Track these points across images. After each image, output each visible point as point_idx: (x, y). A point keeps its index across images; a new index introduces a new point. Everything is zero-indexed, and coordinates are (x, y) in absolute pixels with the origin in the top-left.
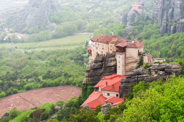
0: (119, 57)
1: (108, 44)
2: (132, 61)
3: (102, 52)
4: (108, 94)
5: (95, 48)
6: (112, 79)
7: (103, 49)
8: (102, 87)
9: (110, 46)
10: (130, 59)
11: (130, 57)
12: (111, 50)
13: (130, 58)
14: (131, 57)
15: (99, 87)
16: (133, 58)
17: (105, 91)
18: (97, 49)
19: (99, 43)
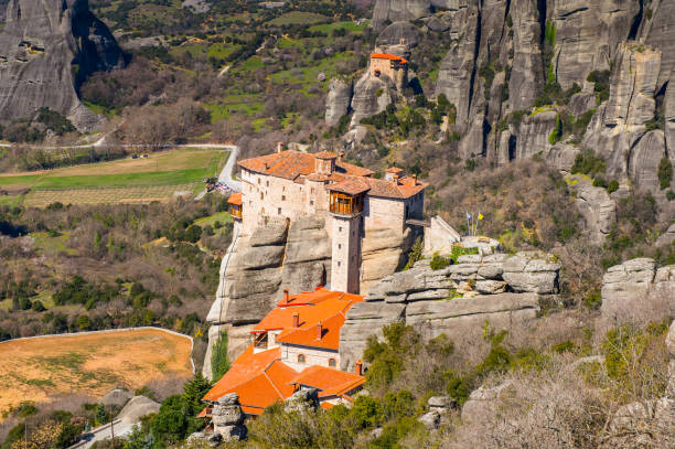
0: (340, 228)
1: (303, 183)
2: (383, 245)
3: (280, 209)
4: (301, 358)
5: (255, 195)
6: (313, 304)
7: (284, 198)
8: (278, 332)
9: (308, 190)
10: (377, 237)
11: (377, 230)
12: (312, 202)
13: (380, 234)
14: (382, 230)
15: (270, 333)
16: (388, 232)
17: (290, 349)
18: (262, 198)
19: (269, 178)
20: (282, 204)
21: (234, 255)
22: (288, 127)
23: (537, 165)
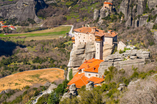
0: (98, 45)
1: (89, 34)
2: (108, 48)
4: (90, 75)
8: (84, 69)
9: (90, 36)
11: (106, 45)
12: (91, 39)
15: (82, 69)
17: (87, 73)
18: (79, 38)
19: (81, 33)
20: (84, 39)
21: (73, 51)
22: (85, 21)
23: (144, 28)
